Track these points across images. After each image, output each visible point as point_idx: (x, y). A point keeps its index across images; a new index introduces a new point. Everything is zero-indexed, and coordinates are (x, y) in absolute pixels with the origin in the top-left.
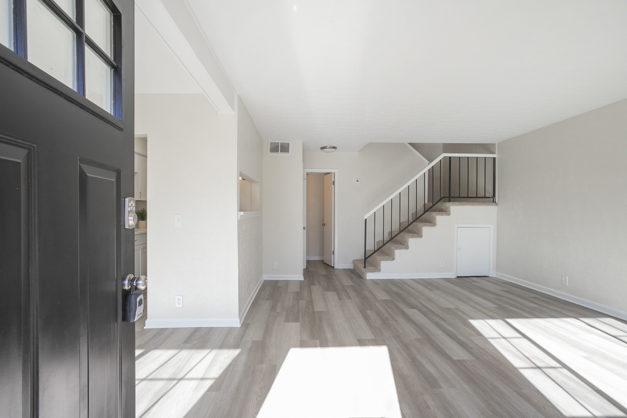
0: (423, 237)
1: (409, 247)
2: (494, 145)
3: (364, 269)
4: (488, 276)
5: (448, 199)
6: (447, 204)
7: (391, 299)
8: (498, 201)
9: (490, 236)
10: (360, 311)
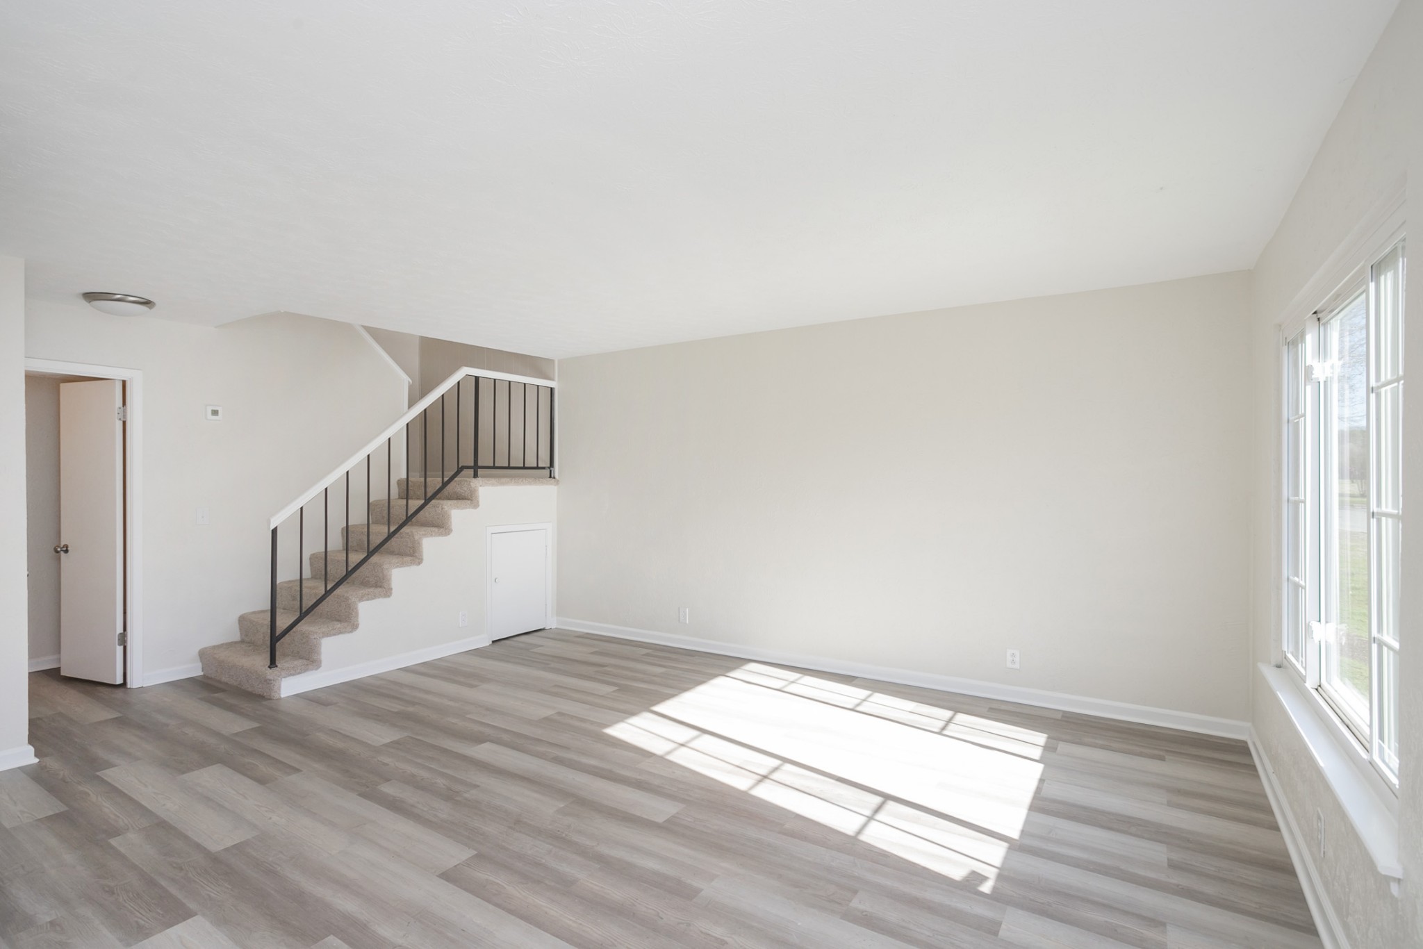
0: (424, 562)
1: (393, 591)
2: (550, 362)
3: (271, 671)
4: (544, 629)
5: (471, 472)
6: (475, 483)
7: (406, 734)
8: (559, 476)
9: (546, 546)
10: (360, 795)
